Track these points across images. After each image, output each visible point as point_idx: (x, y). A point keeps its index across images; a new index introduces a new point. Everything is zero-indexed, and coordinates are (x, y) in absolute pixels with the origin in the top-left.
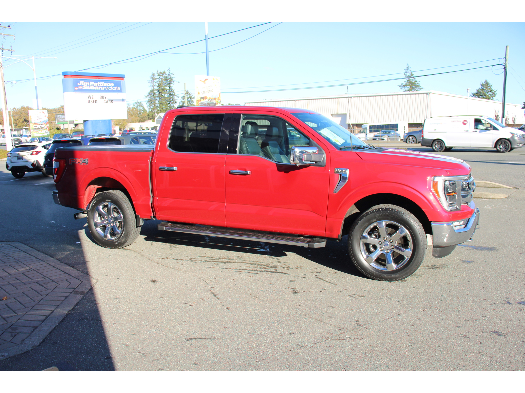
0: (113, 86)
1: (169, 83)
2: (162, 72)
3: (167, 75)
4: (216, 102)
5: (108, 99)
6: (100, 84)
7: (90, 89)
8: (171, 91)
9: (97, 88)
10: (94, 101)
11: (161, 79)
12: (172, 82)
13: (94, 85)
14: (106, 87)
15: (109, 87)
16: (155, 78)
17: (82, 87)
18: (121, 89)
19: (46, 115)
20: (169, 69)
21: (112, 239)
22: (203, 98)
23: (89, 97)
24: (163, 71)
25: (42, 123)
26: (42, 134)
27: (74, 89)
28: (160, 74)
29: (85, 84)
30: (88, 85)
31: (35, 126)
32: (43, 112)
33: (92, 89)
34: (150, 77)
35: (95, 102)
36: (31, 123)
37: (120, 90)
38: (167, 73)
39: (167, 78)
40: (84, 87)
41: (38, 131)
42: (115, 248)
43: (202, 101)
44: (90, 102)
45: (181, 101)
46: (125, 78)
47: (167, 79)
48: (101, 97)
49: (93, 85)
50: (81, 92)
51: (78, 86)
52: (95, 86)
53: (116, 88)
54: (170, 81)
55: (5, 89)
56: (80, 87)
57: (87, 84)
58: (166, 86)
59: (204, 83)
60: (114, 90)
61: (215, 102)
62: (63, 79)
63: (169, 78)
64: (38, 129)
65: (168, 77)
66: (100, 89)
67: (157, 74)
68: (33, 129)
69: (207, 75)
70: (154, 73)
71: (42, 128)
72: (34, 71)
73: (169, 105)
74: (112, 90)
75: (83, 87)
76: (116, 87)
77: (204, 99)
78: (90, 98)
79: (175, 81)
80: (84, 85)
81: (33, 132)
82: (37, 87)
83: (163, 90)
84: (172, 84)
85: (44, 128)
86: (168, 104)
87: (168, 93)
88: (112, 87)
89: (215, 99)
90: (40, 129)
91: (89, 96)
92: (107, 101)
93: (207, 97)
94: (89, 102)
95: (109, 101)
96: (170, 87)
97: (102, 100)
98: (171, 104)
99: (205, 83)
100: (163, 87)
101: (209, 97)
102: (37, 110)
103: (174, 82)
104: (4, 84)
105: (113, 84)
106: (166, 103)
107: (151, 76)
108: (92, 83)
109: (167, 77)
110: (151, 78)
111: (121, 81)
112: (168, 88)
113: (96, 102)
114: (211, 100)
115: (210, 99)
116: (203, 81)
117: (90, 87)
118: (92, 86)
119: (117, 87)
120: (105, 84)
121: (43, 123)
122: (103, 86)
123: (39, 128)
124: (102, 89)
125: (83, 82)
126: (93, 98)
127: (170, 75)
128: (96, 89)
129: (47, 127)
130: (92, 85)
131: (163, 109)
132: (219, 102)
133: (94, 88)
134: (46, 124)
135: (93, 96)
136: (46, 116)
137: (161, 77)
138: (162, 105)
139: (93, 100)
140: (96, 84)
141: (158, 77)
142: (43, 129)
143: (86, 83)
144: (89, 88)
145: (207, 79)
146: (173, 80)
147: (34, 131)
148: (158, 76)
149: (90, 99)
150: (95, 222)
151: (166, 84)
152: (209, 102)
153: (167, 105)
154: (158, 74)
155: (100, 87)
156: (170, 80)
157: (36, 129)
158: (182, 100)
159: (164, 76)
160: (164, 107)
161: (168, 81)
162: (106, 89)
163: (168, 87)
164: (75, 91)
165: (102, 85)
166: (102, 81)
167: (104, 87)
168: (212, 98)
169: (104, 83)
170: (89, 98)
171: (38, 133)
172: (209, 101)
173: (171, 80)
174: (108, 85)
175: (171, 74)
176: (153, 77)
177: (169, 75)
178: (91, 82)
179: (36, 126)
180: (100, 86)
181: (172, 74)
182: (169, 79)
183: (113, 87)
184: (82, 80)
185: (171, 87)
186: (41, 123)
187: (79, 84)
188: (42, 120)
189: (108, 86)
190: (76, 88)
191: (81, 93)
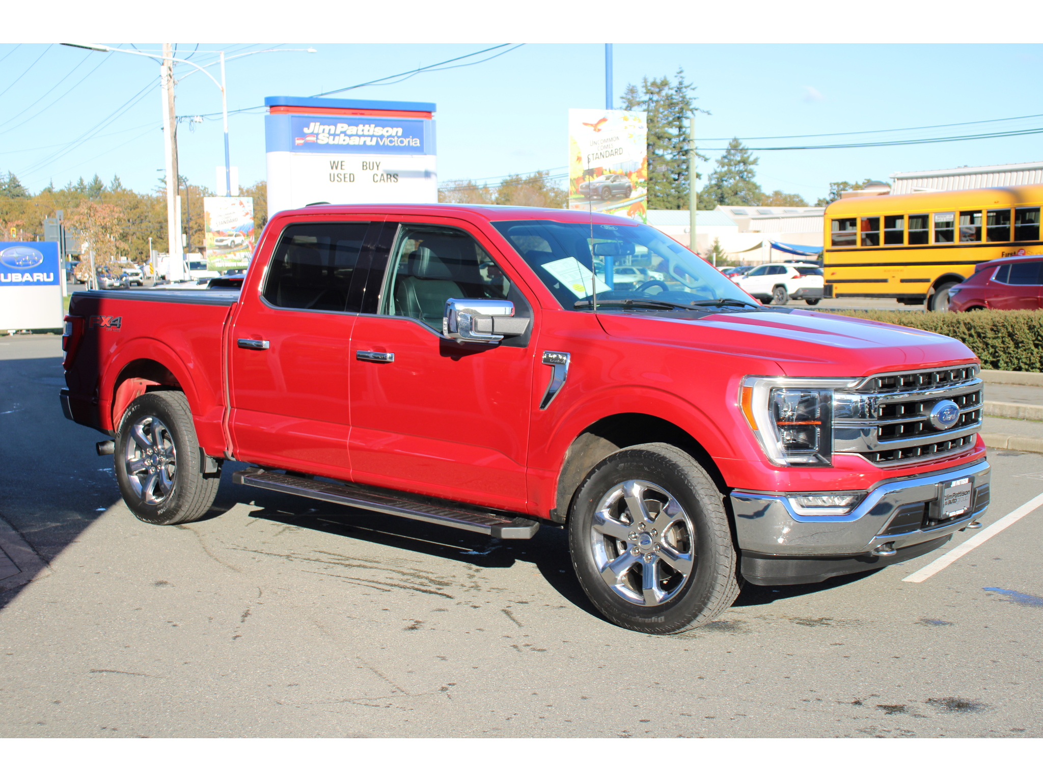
0: (400, 134)
1: (678, 115)
2: (658, 81)
3: (673, 92)
4: (632, 184)
5: (385, 171)
6: (363, 131)
7: (336, 142)
8: (684, 140)
9: (355, 141)
10: (346, 176)
11: (654, 104)
12: (689, 114)
13: (349, 133)
14: (382, 137)
15: (388, 137)
16: (638, 100)
17: (314, 139)
18: (422, 142)
19: (249, 212)
20: (681, 72)
21: (155, 503)
22: (590, 172)
23: (334, 165)
24: (663, 79)
25: (238, 233)
26: (235, 261)
27: (294, 142)
28: (652, 89)
29: (324, 130)
30: (332, 132)
31: (217, 241)
32: (241, 203)
33: (341, 142)
34: (622, 98)
35: (347, 179)
36: (210, 231)
37: (418, 145)
38: (674, 83)
39: (675, 101)
40: (320, 137)
41: (225, 254)
42: (159, 523)
43: (589, 180)
44: (336, 178)
45: (716, 173)
46: (435, 111)
47: (672, 104)
48: (365, 166)
49: (344, 133)
50: (312, 152)
51: (303, 136)
52: (350, 136)
53: (407, 140)
54: (682, 109)
55: (175, 137)
56: (308, 139)
57: (330, 130)
58: (670, 124)
59: (595, 130)
60: (404, 145)
61: (627, 184)
62: (266, 117)
63: (680, 99)
64: (226, 247)
65: (677, 98)
66: (365, 142)
67: (643, 87)
68: (212, 247)
69: (607, 108)
70: (633, 84)
71: (236, 246)
72: (223, 91)
73: (674, 185)
74: (396, 144)
75: (317, 139)
76: (409, 137)
77: (595, 175)
78: (336, 168)
79: (696, 110)
80: (321, 131)
81: (212, 256)
82: (228, 134)
83: (659, 138)
84: (687, 118)
85: (241, 245)
86: (672, 179)
87: (674, 147)
88: (396, 138)
89: (628, 175)
90: (230, 247)
91: (334, 162)
92: (382, 175)
93: (604, 168)
94: (332, 178)
95: (387, 175)
96: (680, 128)
97: (369, 173)
98: (683, 182)
99: (599, 130)
100: (658, 128)
101: (608, 170)
102: (227, 196)
103: (695, 112)
104: (176, 123)
105: (400, 131)
106: (667, 179)
107: (624, 96)
108: (342, 127)
109: (674, 97)
110: (624, 100)
111: (422, 121)
112: (674, 131)
113: (352, 177)
114: (617, 177)
115: (611, 176)
116: (592, 125)
117: (337, 138)
118: (342, 135)
119: (412, 138)
120: (379, 131)
121: (239, 231)
122: (372, 136)
123: (229, 245)
124: (368, 143)
125: (318, 124)
126: (343, 167)
127: (684, 90)
128: (351, 143)
129: (250, 242)
130: (342, 132)
131: (656, 196)
132: (641, 183)
133: (348, 141)
134: (248, 236)
135: (343, 163)
136: (247, 214)
137: (655, 98)
138: (655, 184)
139: (342, 172)
140: (352, 130)
141: (646, 98)
142: (240, 247)
143: (327, 128)
144: (334, 140)
145: (604, 120)
146: (691, 107)
147: (215, 253)
148: (647, 93)
149: (335, 171)
150: (129, 460)
151: (671, 119)
152: (608, 183)
153: (671, 183)
154: (646, 87)
155: (363, 139)
156: (681, 106)
157: (220, 247)
158: (718, 170)
159: (664, 93)
160: (659, 190)
161: (677, 109)
162: (381, 144)
163: (676, 127)
164: (295, 148)
165: (369, 131)
166: (369, 122)
167: (375, 139)
168: (619, 172)
169: (375, 127)
170: (332, 168)
171: (224, 258)
172: (609, 181)
173: (685, 107)
174: (387, 132)
175: (686, 87)
176: (629, 97)
177: (679, 90)
178: (339, 125)
179: (222, 241)
180: (364, 136)
181: (688, 87)
182: (677, 104)
183: (399, 137)
184: (315, 120)
185: (684, 129)
186: (235, 233)
187: (306, 130)
188: (238, 224)
189: (386, 134)
190: (299, 142)
191: (310, 154)
